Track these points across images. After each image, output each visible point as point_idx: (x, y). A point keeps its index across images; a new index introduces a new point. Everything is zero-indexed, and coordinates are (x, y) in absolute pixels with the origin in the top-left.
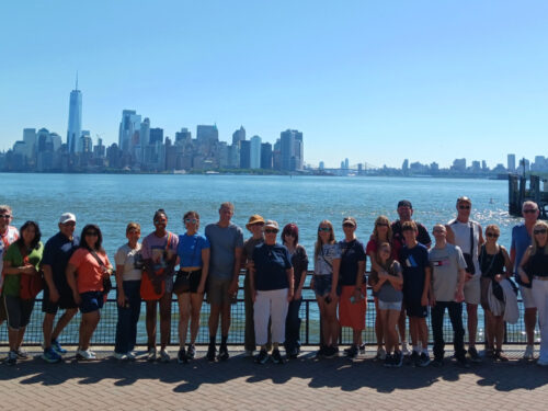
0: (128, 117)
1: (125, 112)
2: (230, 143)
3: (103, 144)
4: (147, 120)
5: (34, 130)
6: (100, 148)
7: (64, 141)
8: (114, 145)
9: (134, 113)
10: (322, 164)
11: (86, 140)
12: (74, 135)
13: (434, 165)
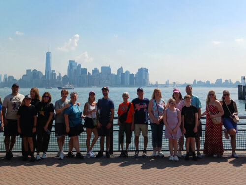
0: (71, 63)
1: (70, 61)
2: (116, 74)
3: (61, 75)
4: (80, 65)
5: (31, 70)
6: (60, 77)
7: (44, 74)
8: (66, 76)
9: (74, 61)
10: (157, 82)
11: (53, 74)
12: (48, 72)
13: (208, 82)
